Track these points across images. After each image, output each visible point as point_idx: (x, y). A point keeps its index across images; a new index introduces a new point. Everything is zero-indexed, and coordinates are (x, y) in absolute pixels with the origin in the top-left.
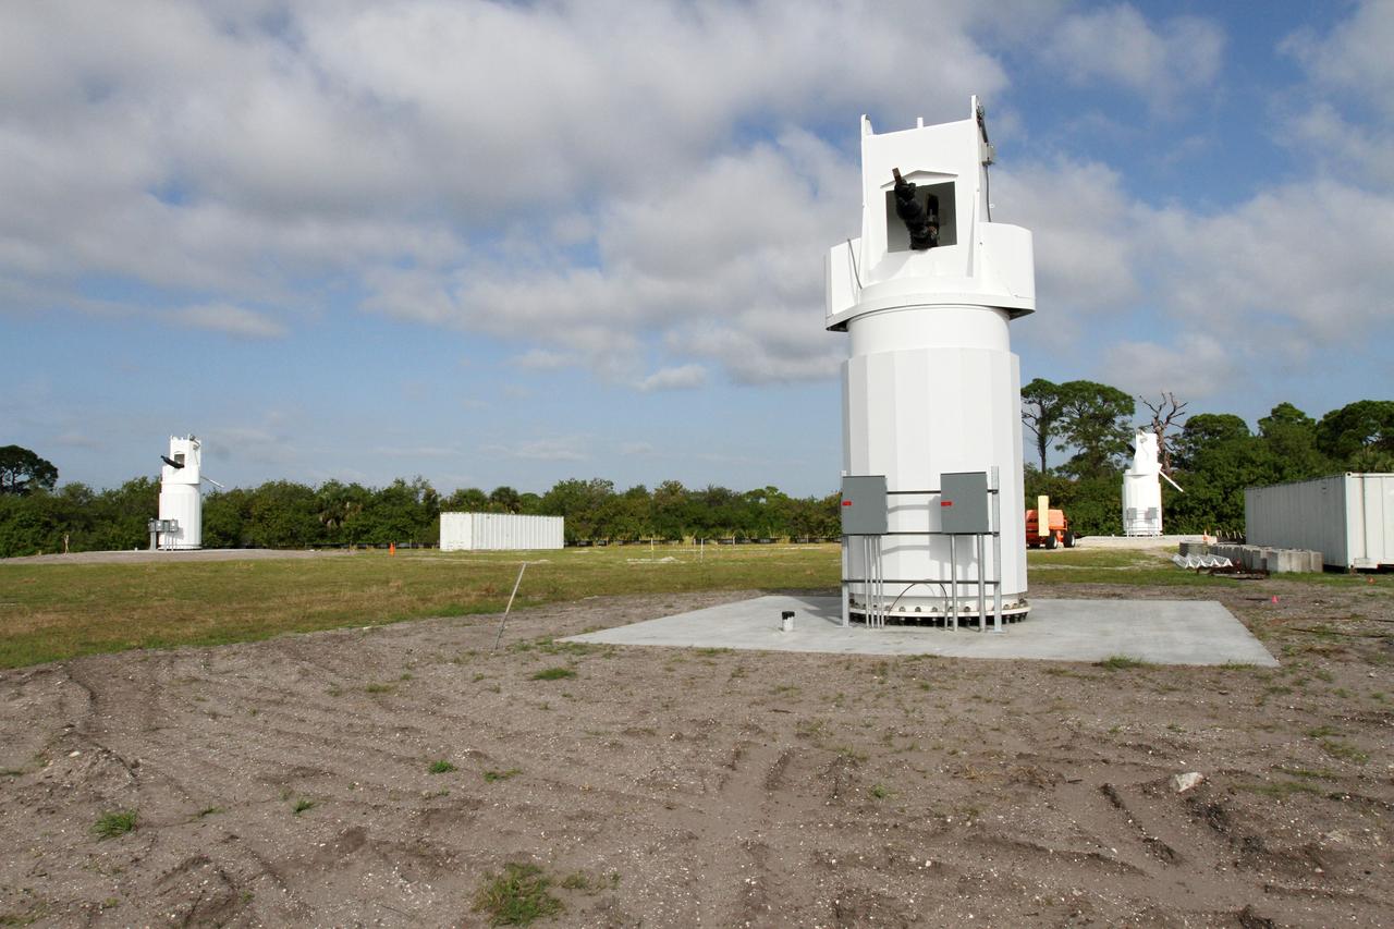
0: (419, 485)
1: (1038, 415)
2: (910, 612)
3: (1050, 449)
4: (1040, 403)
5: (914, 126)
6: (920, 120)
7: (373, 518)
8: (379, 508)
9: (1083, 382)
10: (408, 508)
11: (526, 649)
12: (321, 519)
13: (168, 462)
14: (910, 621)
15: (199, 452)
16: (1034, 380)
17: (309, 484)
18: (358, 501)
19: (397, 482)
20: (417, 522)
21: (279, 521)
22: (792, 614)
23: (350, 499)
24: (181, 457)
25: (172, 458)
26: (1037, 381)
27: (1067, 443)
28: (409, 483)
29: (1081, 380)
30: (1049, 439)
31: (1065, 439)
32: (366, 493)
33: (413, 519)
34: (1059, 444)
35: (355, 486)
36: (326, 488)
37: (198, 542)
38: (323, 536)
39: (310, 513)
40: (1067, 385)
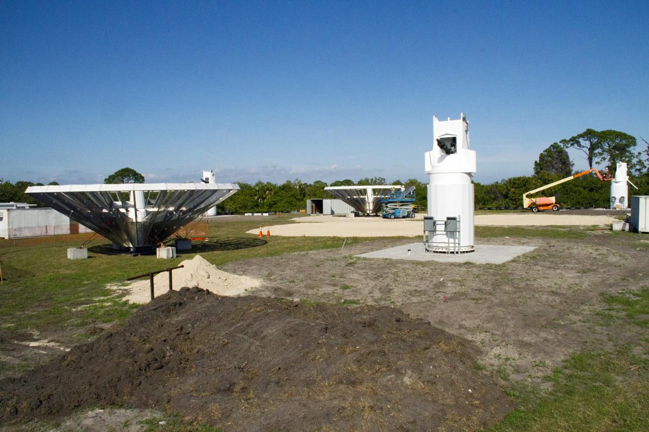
0: (297, 182)
1: (589, 146)
2: (440, 250)
3: (593, 163)
4: (590, 141)
5: (447, 120)
6: (449, 118)
7: (278, 198)
8: (280, 193)
9: (611, 130)
10: (292, 193)
11: (346, 258)
12: (256, 198)
13: (203, 181)
14: (440, 252)
15: (214, 177)
16: (587, 130)
17: (249, 183)
18: (271, 190)
19: (287, 181)
20: (297, 199)
21: (239, 200)
22: (410, 250)
23: (268, 189)
24: (207, 179)
25: (204, 180)
26: (588, 130)
27: (601, 161)
28: (293, 182)
29: (609, 129)
30: (594, 158)
31: (600, 159)
32: (274, 186)
33: (295, 198)
34: (597, 161)
35: (269, 183)
36: (257, 185)
37: (215, 213)
38: (257, 206)
39: (251, 196)
40: (603, 132)
